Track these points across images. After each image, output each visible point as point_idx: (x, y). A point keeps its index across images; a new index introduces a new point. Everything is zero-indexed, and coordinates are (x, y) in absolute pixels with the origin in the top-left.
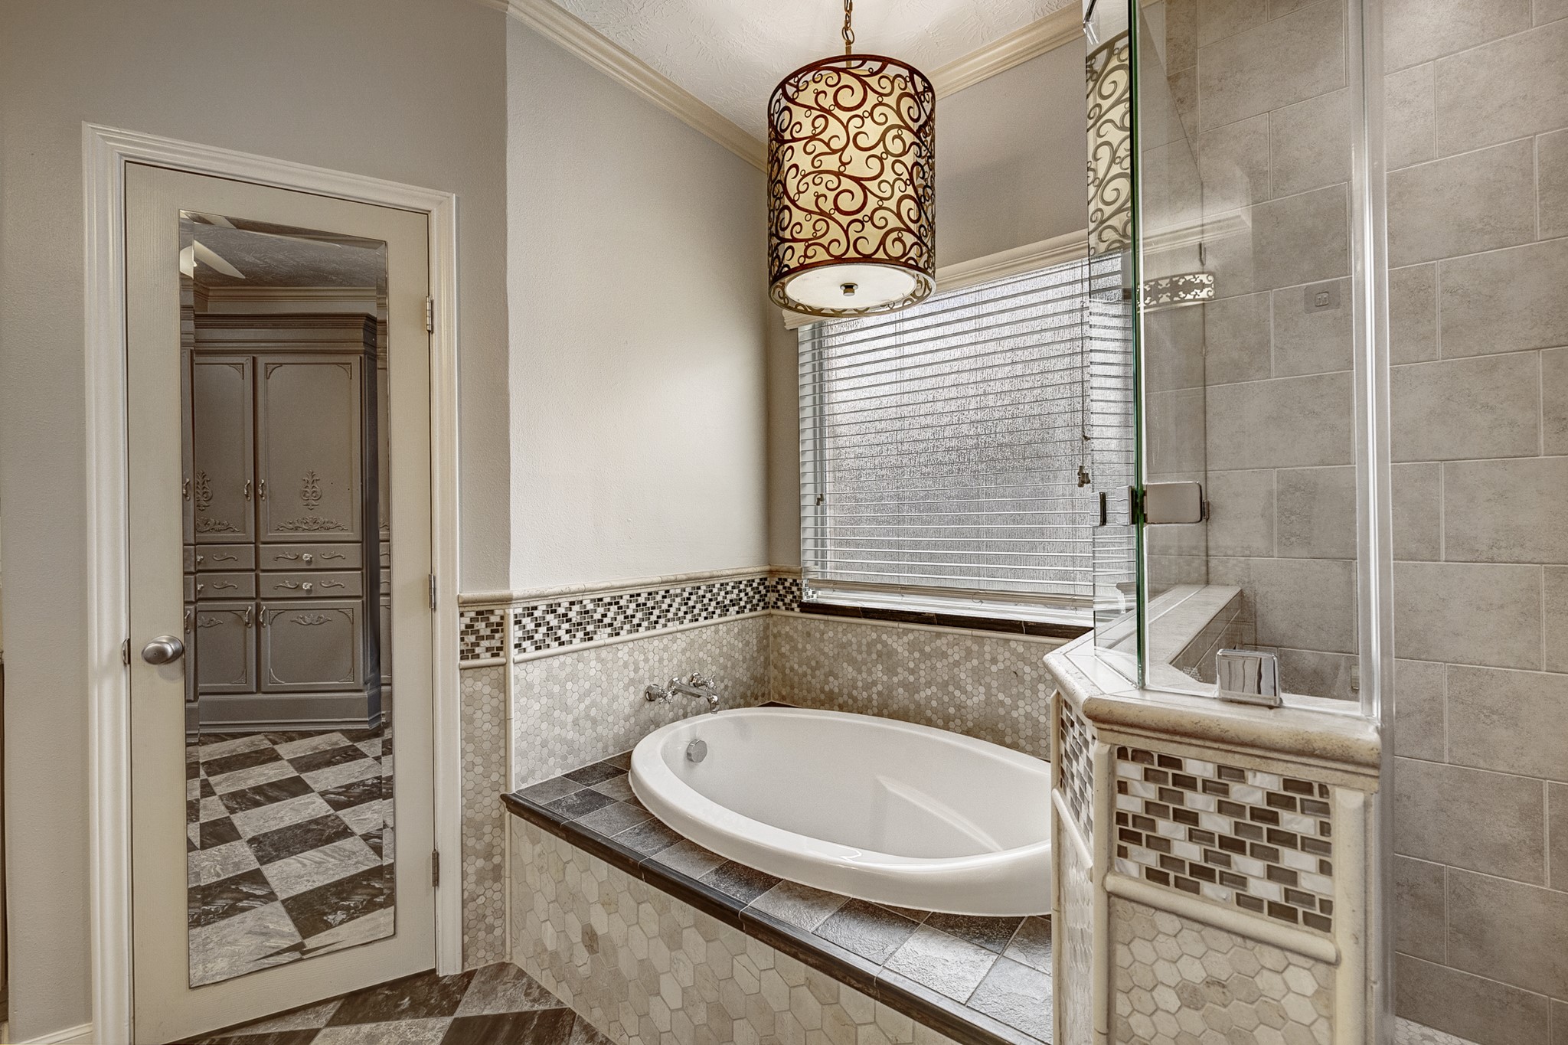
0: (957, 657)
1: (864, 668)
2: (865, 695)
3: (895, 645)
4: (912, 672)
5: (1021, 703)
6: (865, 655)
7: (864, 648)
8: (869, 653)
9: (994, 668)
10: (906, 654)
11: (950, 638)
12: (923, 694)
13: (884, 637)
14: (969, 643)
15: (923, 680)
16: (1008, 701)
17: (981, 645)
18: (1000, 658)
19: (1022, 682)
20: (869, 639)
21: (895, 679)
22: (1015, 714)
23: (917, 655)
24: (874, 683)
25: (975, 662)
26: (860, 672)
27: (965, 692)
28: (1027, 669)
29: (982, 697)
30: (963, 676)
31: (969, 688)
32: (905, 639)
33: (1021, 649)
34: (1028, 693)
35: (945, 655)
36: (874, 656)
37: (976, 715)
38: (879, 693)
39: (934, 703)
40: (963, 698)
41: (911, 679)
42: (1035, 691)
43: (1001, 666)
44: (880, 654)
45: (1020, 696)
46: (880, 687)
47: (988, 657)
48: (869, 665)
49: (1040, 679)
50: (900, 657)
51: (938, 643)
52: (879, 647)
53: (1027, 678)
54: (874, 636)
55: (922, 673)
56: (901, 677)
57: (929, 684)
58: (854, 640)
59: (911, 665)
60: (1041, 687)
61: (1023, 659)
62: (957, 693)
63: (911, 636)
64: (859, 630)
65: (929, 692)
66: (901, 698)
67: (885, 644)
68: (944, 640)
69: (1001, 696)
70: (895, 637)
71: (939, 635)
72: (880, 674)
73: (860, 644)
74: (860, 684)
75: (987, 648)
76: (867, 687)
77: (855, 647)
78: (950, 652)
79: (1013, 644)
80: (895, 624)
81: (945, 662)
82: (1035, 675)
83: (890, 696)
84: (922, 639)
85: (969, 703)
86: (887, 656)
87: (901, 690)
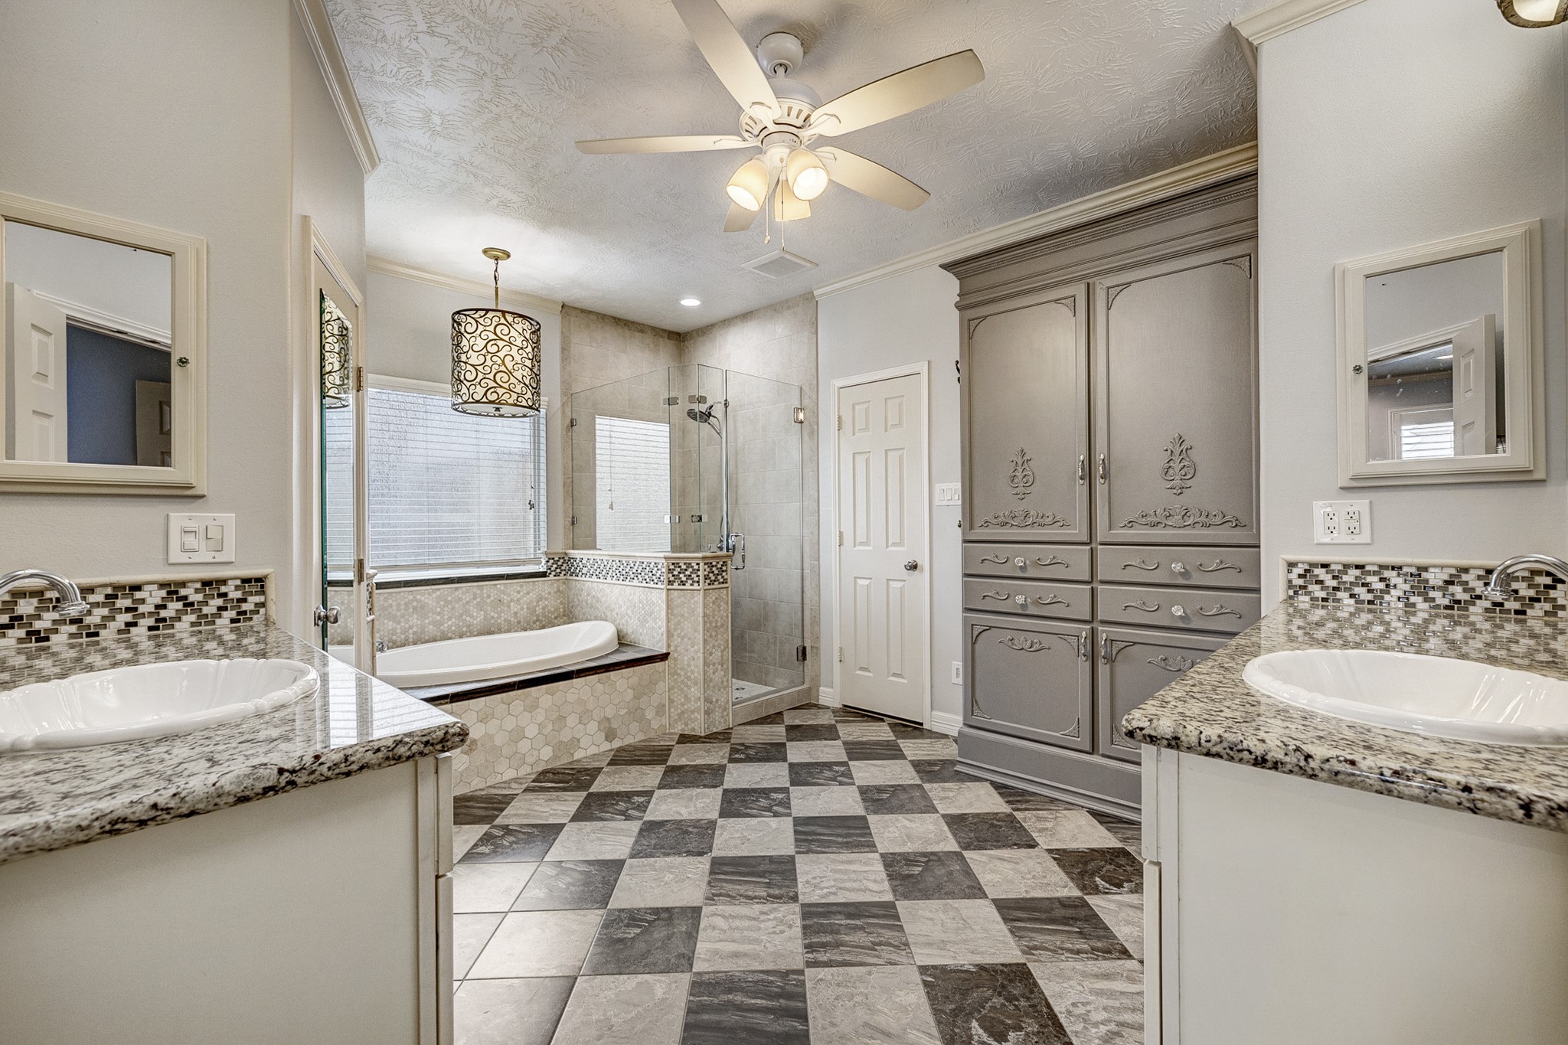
0: (468, 599)
1: (402, 620)
2: (403, 637)
3: (426, 601)
4: (439, 614)
5: (502, 615)
6: (403, 611)
7: (402, 607)
8: (407, 609)
9: (489, 601)
10: (435, 604)
11: (464, 589)
12: (446, 625)
13: (419, 597)
14: (475, 590)
15: (446, 617)
16: (496, 616)
17: (482, 590)
18: (492, 594)
19: (503, 604)
20: (406, 600)
21: (427, 621)
22: (499, 621)
23: (442, 603)
24: (411, 627)
25: (478, 600)
26: (399, 623)
27: (472, 617)
28: (505, 597)
29: (482, 617)
30: (471, 608)
31: (475, 614)
32: (434, 595)
33: (502, 588)
34: (506, 608)
35: (460, 599)
36: (411, 610)
37: (479, 627)
38: (415, 633)
39: (453, 628)
40: (471, 620)
41: (438, 618)
42: (509, 607)
43: (492, 598)
44: (415, 609)
45: (502, 611)
46: (415, 629)
47: (485, 595)
48: (407, 617)
49: (512, 600)
50: (430, 606)
51: (456, 593)
52: (415, 604)
53: (505, 601)
54: (411, 597)
55: (446, 613)
56: (431, 619)
57: (450, 619)
58: (394, 604)
59: (438, 610)
60: (512, 604)
61: (503, 592)
62: (468, 619)
63: (438, 593)
64: (398, 596)
65: (450, 623)
66: (431, 631)
67: (419, 601)
68: (460, 591)
69: (492, 614)
70: (427, 596)
71: (457, 589)
72: (415, 621)
73: (399, 605)
74: (399, 631)
75: (485, 591)
76: (405, 631)
77: (395, 608)
78: (464, 597)
79: (498, 586)
80: (429, 587)
81: (461, 603)
82: (509, 599)
83: (423, 632)
84: (446, 593)
85: (475, 622)
86: (421, 609)
87: (431, 627)
